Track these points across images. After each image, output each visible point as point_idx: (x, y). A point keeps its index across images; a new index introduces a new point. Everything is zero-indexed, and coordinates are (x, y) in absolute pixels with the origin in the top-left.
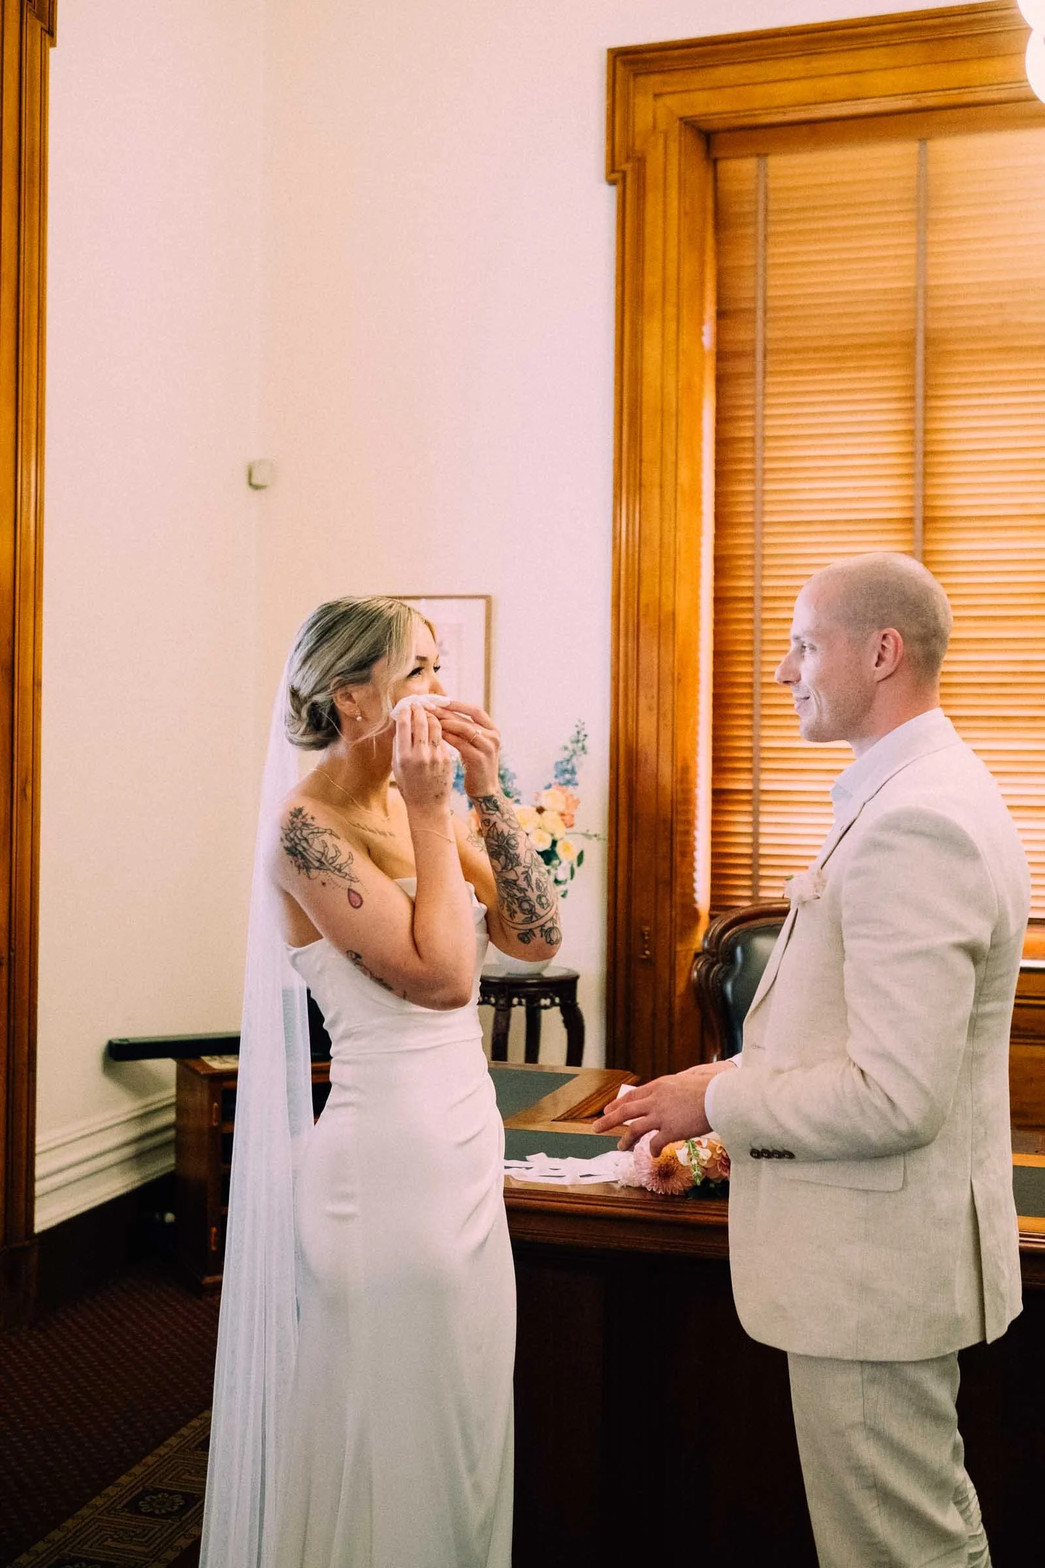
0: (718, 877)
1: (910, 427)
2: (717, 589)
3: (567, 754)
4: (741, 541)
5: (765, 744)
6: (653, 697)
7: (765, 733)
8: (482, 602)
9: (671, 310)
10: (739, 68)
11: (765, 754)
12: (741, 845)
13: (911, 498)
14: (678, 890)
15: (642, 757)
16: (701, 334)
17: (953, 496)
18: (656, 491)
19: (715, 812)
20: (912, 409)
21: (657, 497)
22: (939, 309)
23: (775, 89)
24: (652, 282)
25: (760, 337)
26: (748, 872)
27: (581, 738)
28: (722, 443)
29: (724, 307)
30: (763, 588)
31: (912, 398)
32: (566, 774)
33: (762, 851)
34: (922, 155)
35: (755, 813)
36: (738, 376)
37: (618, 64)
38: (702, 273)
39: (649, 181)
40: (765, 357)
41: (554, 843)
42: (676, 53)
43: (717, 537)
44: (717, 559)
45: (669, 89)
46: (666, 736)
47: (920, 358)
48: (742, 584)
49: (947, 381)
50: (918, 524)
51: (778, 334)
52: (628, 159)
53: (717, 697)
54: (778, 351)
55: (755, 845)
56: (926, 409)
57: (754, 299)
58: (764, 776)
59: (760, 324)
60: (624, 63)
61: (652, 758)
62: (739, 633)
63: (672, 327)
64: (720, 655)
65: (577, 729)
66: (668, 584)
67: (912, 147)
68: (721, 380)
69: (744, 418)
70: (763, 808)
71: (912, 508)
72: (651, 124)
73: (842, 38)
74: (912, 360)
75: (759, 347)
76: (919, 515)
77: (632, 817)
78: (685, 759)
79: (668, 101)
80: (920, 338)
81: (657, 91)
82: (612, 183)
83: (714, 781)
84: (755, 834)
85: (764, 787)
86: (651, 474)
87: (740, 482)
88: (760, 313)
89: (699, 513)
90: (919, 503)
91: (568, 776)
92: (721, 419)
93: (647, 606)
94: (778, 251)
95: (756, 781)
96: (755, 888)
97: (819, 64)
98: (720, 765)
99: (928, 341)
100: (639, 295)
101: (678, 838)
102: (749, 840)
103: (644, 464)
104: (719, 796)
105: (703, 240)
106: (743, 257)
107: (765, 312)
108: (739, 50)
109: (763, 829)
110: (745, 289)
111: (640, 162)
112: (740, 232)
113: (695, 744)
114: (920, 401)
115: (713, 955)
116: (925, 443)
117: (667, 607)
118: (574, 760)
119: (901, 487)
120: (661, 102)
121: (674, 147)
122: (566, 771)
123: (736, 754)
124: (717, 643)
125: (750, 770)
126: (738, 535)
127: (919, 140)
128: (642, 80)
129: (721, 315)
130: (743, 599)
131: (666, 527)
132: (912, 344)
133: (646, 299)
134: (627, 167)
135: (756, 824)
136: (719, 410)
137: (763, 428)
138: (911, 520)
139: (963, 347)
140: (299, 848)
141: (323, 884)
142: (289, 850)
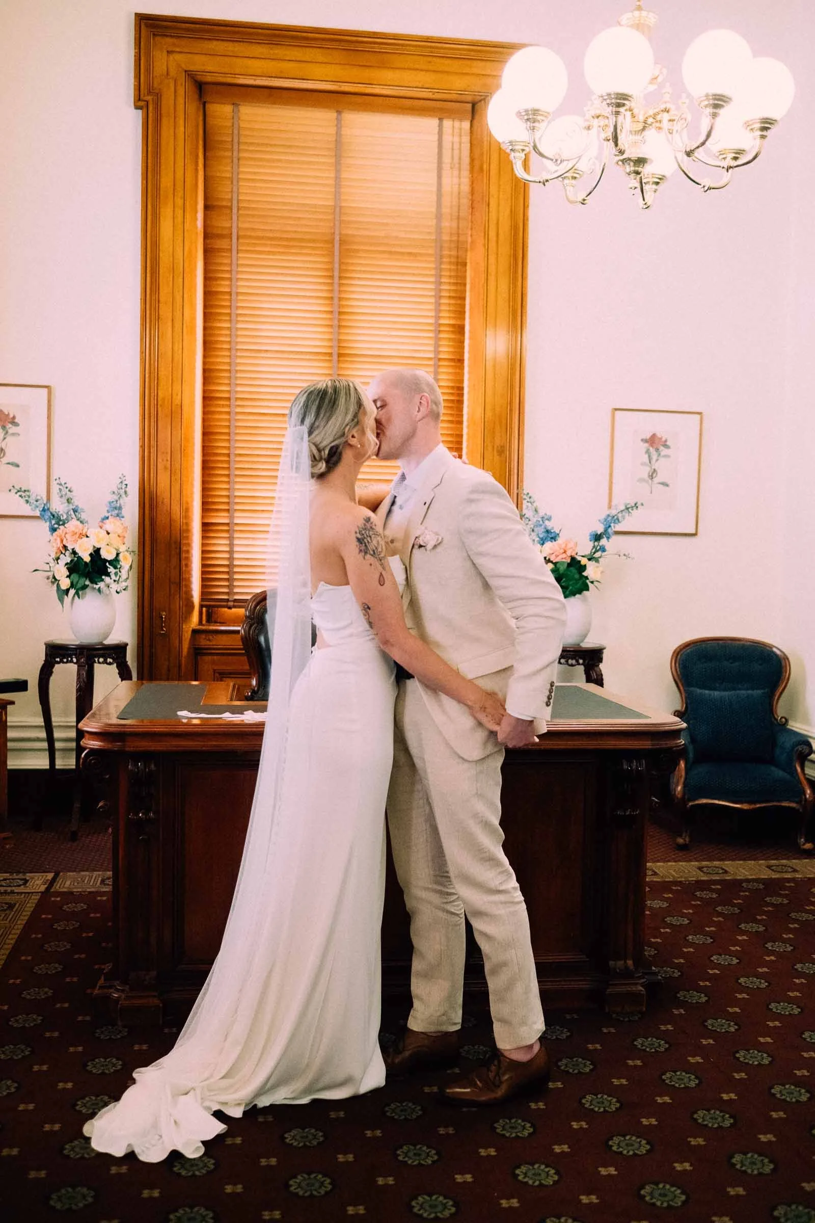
0: (206, 581)
1: (330, 295)
2: (204, 391)
3: (116, 497)
4: (221, 360)
5: (237, 494)
6: (167, 460)
7: (237, 486)
8: (46, 390)
9: (179, 202)
10: (226, 44)
11: (237, 500)
12: (221, 559)
13: (330, 340)
14: (184, 589)
15: (160, 500)
16: (196, 219)
17: (356, 341)
18: (170, 324)
19: (203, 538)
20: (332, 284)
21: (170, 329)
22: (349, 222)
23: (250, 62)
24: (166, 181)
25: (234, 225)
26: (226, 576)
27: (124, 486)
28: (208, 294)
29: (209, 203)
30: (237, 392)
31: (332, 277)
32: (116, 510)
33: (236, 563)
34: (339, 120)
35: (231, 538)
36: (220, 250)
37: (143, 26)
38: (196, 177)
39: (164, 111)
40: (238, 239)
41: (118, 555)
42: (183, 25)
43: (205, 357)
44: (205, 371)
45: (178, 50)
46: (176, 488)
47: (337, 253)
48: (221, 389)
49: (351, 268)
50: (335, 357)
51: (247, 225)
52: (149, 93)
53: (204, 462)
54: (245, 237)
55: (231, 559)
56: (340, 285)
57: (231, 200)
58: (237, 514)
59: (235, 217)
60: (147, 26)
61: (167, 501)
62: (220, 422)
63: (179, 212)
64: (205, 434)
65: (120, 480)
66: (177, 387)
67: (331, 115)
68: (208, 252)
69: (223, 279)
70: (236, 535)
71: (331, 347)
72: (165, 72)
73: (293, 37)
74: (332, 254)
75: (234, 231)
76: (335, 351)
77: (153, 540)
78: (187, 503)
79: (178, 57)
80: (337, 238)
81: (170, 49)
82: (137, 107)
83: (203, 517)
84: (231, 552)
85: (236, 521)
86: (165, 311)
87: (220, 321)
88: (235, 210)
89: (195, 340)
90: (335, 344)
91: (116, 512)
92: (208, 278)
93: (164, 399)
94: (246, 170)
95: (232, 517)
96: (230, 587)
97: (279, 52)
98: (206, 507)
99: (342, 242)
100: (157, 188)
101: (184, 555)
102: (227, 556)
103: (161, 305)
104: (206, 527)
105: (197, 156)
106: (223, 170)
107: (238, 210)
108: (224, 32)
109: (236, 549)
110: (223, 192)
111: (158, 96)
112: (222, 153)
113: (192, 493)
114: (336, 280)
115: (252, 619)
116: (340, 306)
117: (177, 401)
118: (122, 501)
119: (324, 332)
120: (171, 57)
121: (181, 91)
122: (116, 508)
123: (217, 500)
124: (204, 427)
125: (228, 510)
126: (217, 356)
127: (337, 112)
128: (158, 38)
129: (206, 207)
130: (221, 398)
131: (176, 348)
132: (332, 242)
133: (162, 192)
134: (149, 98)
135: (231, 545)
136: (206, 271)
137: (237, 287)
138: (330, 354)
139: (362, 247)
140: (365, 540)
141: (371, 565)
142: (358, 540)
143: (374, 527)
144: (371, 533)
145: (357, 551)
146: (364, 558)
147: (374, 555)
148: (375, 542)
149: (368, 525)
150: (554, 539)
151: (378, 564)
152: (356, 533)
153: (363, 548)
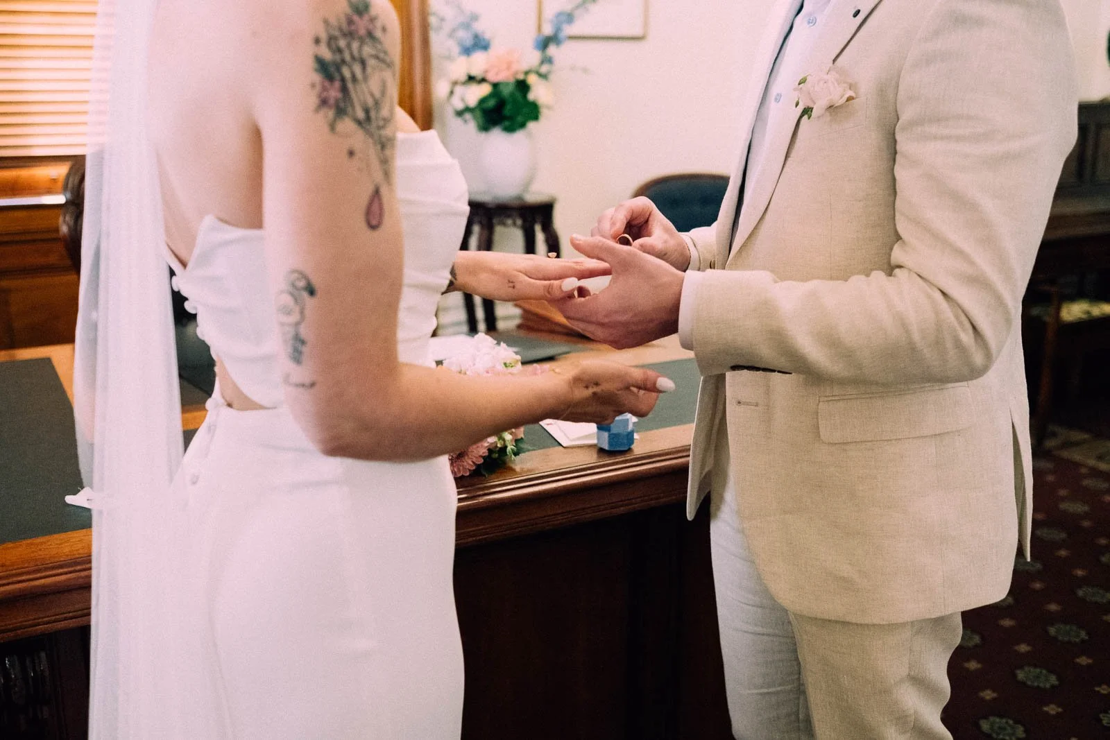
140: (346, 72)
141: (351, 153)
142: (323, 67)
143: (378, 34)
144: (368, 50)
145: (313, 100)
146: (332, 127)
147: (365, 122)
148: (374, 85)
149: (361, 25)
150: (485, 47)
151: (373, 153)
152: (317, 41)
153: (334, 93)
